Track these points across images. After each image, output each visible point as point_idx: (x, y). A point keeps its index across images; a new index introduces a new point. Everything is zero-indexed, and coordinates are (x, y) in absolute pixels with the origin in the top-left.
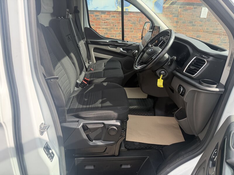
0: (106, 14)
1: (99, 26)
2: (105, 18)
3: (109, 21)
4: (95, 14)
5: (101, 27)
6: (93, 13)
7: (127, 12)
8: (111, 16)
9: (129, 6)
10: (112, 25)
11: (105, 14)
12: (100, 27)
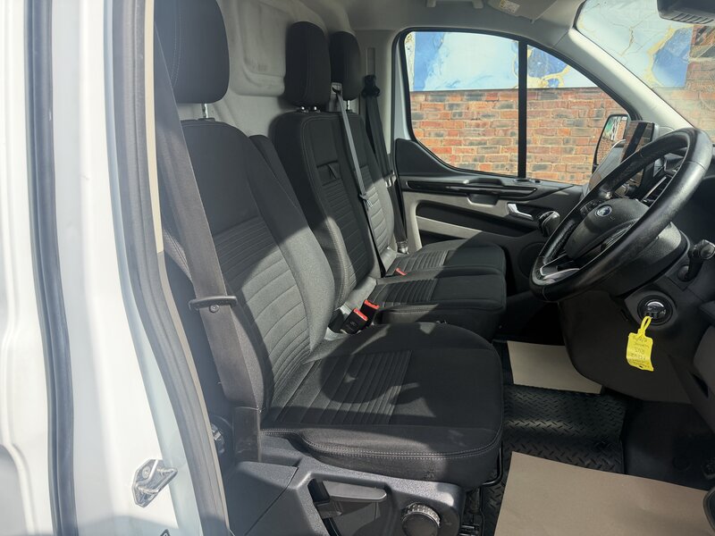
0: (484, 98)
1: (458, 138)
2: (478, 113)
3: (492, 120)
4: (449, 100)
5: (465, 140)
6: (443, 98)
7: (553, 91)
8: (498, 104)
9: (561, 71)
10: (501, 131)
11: (480, 100)
12: (462, 138)
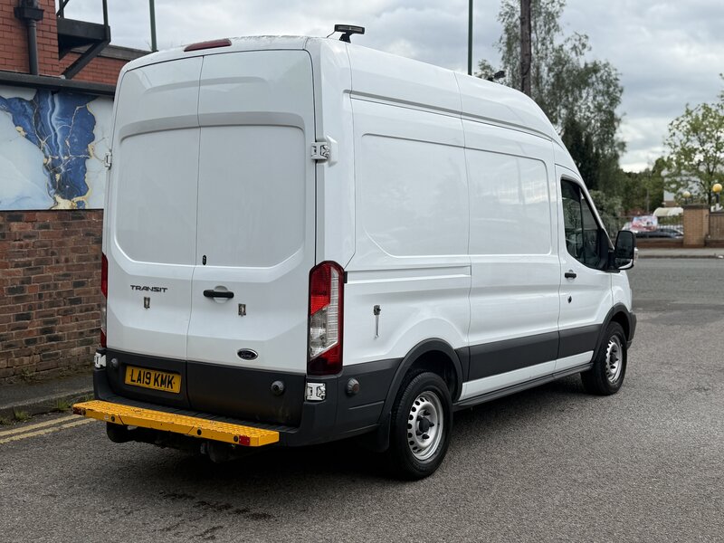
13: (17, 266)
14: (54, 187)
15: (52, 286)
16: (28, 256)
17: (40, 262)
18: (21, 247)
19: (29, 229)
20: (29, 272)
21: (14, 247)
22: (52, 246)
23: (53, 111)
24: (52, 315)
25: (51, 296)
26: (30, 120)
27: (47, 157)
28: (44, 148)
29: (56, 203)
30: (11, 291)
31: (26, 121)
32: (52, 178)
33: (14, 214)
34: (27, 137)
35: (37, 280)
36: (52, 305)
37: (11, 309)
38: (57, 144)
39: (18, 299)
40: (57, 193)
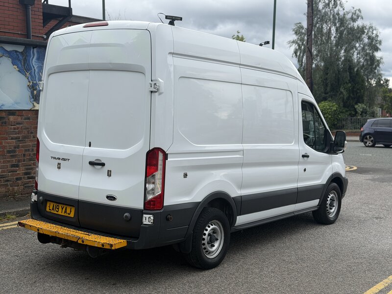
1: (5, 136)
2: (14, 122)
3: (21, 126)
5: (9, 137)
8: (23, 117)
10: (26, 132)
11: (15, 115)
13: (12, 139)
14: (33, 98)
15: (31, 150)
16: (18, 134)
17: (25, 137)
18: (15, 129)
19: (19, 119)
20: (19, 142)
21: (11, 129)
22: (31, 129)
23: (33, 58)
24: (30, 165)
25: (30, 155)
26: (21, 62)
27: (29, 82)
28: (28, 77)
29: (34, 106)
30: (9, 152)
31: (19, 63)
32: (32, 93)
33: (11, 111)
34: (19, 71)
35: (23, 147)
36: (30, 160)
37: (9, 162)
38: (35, 75)
39: (12, 156)
40: (34, 101)
